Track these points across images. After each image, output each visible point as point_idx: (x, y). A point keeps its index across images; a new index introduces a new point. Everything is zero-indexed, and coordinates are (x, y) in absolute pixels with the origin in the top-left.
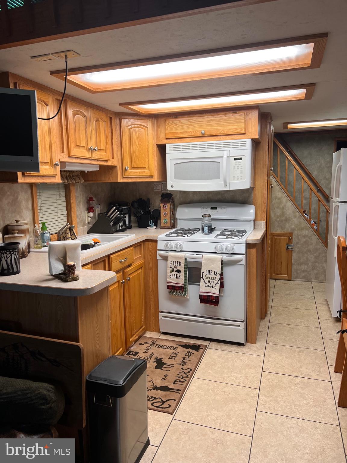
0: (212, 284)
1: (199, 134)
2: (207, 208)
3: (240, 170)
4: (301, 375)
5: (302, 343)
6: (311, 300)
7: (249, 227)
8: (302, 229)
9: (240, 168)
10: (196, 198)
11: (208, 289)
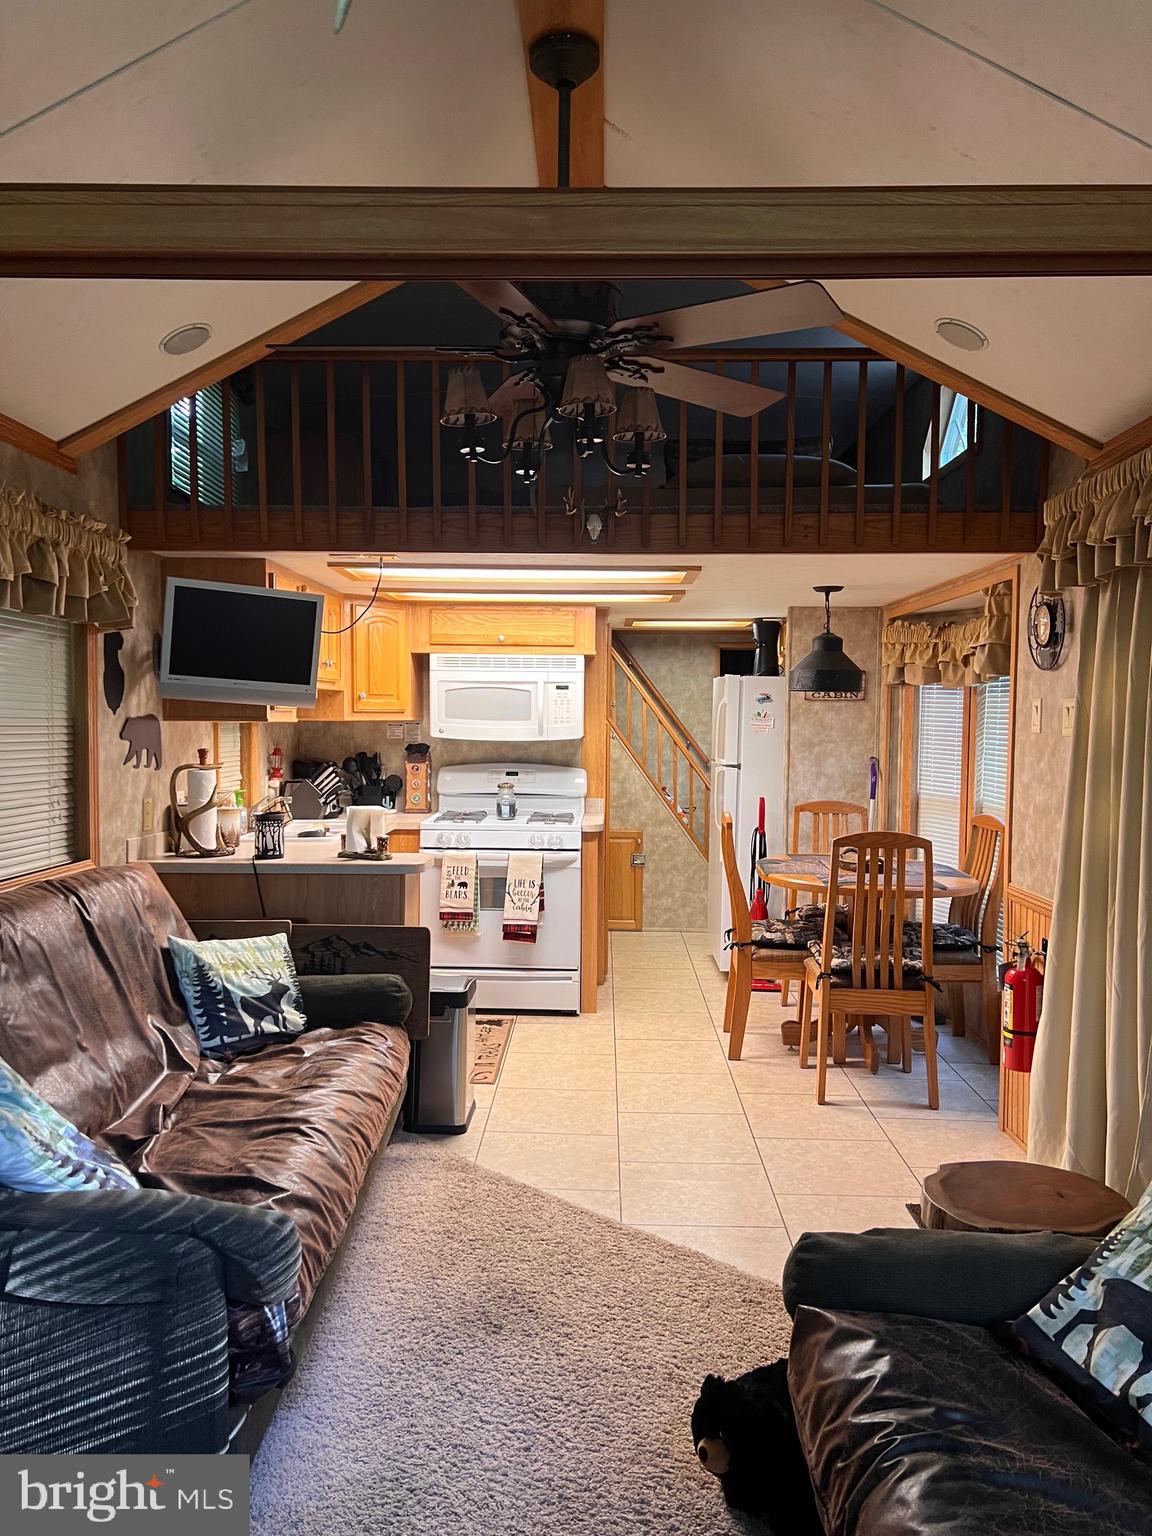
0: (526, 904)
1: (494, 641)
2: (499, 773)
3: (565, 705)
7: (576, 809)
8: (661, 823)
9: (565, 703)
10: (476, 754)
11: (519, 914)
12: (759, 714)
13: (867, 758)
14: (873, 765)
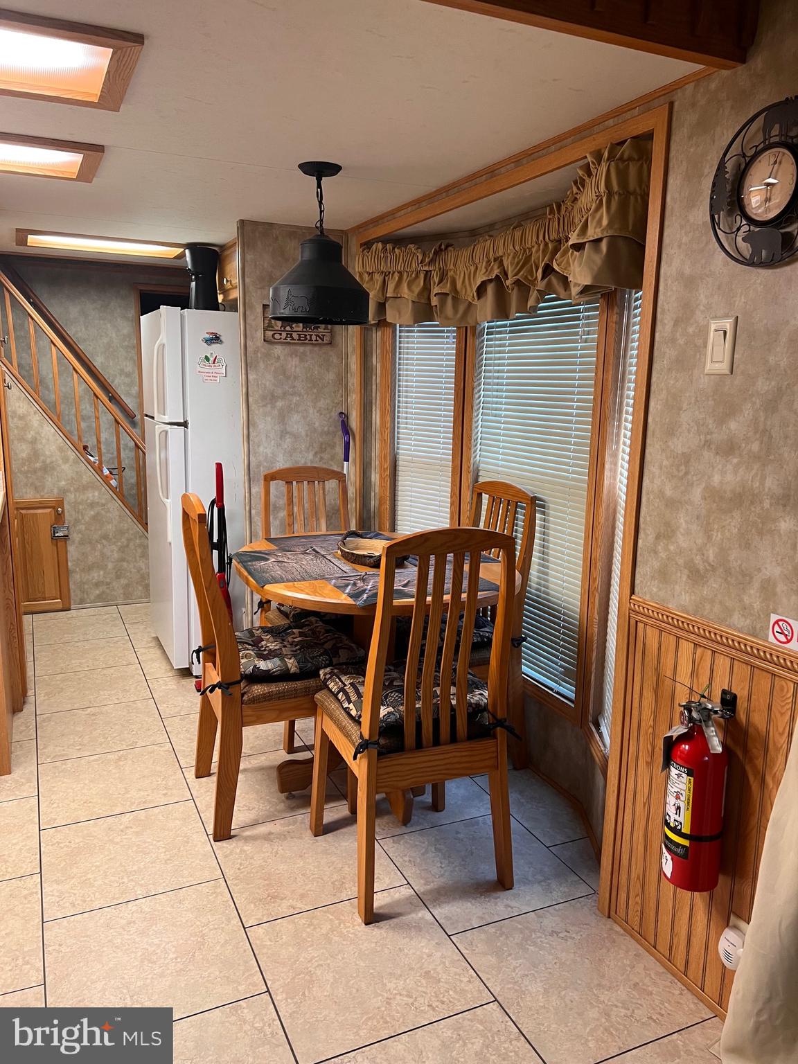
4: (130, 807)
5: (120, 741)
6: (124, 644)
8: (85, 488)
12: (207, 359)
13: (335, 414)
14: (343, 421)
